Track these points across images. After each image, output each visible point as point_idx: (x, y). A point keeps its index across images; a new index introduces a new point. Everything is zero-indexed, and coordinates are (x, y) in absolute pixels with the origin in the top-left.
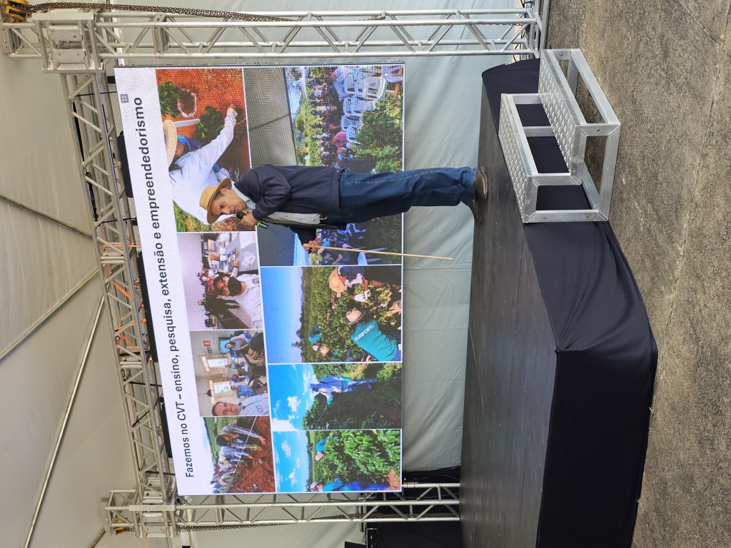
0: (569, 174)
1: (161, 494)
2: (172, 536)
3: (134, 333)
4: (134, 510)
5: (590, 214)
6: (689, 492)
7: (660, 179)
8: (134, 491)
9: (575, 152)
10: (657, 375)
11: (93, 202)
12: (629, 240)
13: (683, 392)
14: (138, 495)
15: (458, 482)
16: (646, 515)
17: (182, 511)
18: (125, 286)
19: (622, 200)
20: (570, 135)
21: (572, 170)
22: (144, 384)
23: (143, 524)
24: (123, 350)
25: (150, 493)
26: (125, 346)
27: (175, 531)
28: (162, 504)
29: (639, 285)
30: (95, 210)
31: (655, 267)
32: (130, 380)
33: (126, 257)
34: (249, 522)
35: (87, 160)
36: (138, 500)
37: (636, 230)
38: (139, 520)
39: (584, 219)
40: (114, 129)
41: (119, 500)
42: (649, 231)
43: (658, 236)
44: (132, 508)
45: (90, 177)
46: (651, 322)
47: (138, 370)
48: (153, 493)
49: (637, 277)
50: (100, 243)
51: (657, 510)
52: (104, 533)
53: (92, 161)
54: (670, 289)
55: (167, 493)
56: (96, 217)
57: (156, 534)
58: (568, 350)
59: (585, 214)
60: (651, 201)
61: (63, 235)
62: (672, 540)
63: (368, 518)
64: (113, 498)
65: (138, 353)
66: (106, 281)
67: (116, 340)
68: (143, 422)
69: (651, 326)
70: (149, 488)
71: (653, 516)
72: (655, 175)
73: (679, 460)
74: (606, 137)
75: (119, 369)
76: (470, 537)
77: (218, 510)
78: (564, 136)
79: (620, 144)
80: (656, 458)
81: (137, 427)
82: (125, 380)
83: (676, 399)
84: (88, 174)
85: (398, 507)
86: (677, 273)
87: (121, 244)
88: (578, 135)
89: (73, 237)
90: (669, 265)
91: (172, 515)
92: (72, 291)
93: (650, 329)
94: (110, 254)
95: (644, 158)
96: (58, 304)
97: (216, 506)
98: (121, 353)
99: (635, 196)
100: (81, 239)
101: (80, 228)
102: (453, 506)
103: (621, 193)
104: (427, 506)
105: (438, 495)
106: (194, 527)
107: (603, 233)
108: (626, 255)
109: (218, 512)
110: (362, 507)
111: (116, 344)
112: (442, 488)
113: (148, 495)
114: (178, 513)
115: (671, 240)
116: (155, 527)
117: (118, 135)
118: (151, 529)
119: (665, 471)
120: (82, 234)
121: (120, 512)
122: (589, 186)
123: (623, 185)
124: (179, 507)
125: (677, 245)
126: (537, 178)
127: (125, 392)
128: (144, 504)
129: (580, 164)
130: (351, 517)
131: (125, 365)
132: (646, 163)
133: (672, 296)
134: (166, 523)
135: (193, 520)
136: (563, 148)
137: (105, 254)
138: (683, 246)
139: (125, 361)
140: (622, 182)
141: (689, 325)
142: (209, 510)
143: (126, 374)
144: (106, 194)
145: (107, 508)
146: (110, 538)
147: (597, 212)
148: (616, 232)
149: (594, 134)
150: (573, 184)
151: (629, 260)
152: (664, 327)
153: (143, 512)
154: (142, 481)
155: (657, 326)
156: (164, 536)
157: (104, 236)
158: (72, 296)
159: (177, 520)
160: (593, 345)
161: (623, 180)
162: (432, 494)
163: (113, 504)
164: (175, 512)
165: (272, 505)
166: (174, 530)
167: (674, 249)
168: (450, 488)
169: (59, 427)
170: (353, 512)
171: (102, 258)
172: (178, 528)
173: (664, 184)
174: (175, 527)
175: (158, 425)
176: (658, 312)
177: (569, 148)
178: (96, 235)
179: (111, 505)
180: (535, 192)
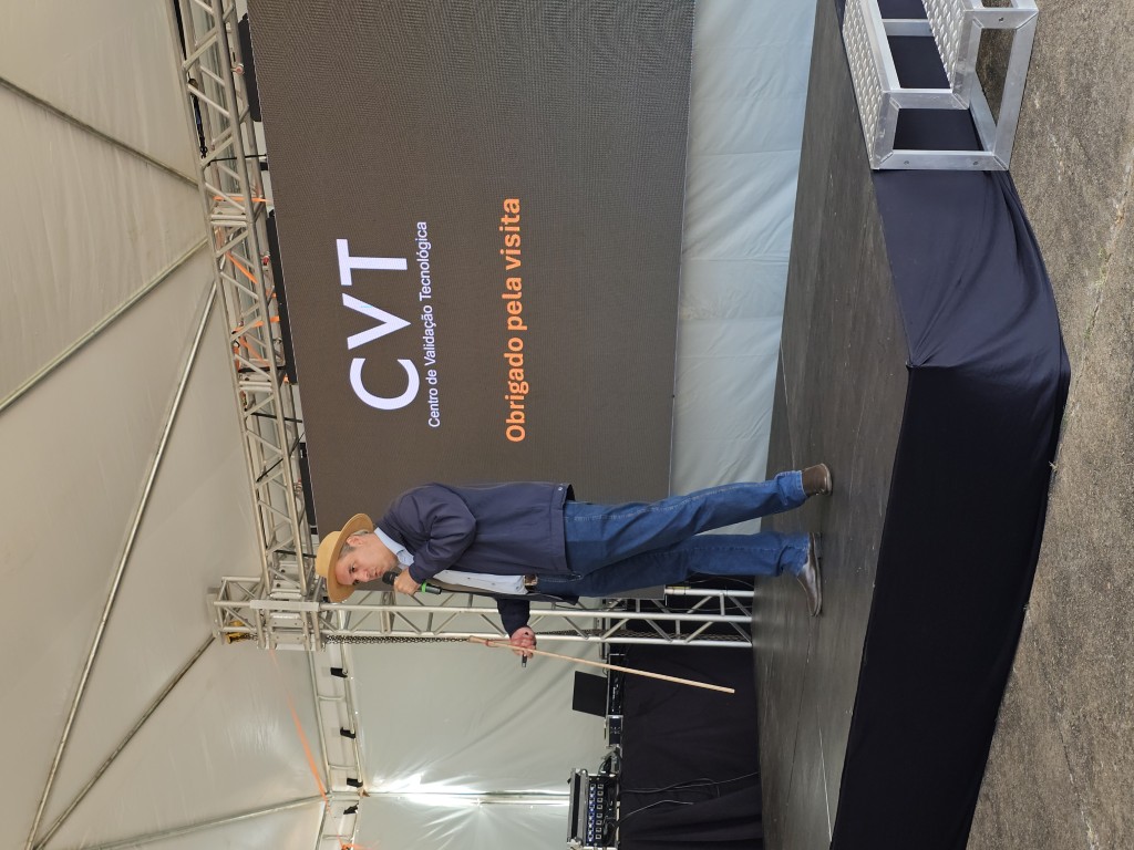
0: (950, 91)
1: (298, 585)
2: (314, 649)
3: (262, 339)
4: (257, 607)
5: (980, 158)
6: (1102, 589)
7: (1094, 94)
8: (258, 579)
9: (962, 56)
10: (1067, 411)
11: (200, 127)
12: (1038, 199)
13: (1105, 436)
14: (264, 586)
15: (752, 590)
16: (1034, 629)
17: (330, 614)
18: (248, 263)
19: (1032, 135)
20: (956, 27)
21: (955, 84)
22: (275, 417)
23: (271, 629)
24: (244, 362)
25: (282, 583)
26: (248, 357)
27: (319, 643)
28: (299, 600)
29: (1050, 270)
30: (202, 139)
31: (1076, 240)
32: (254, 410)
33: (249, 217)
34: (430, 634)
35: (191, 58)
36: (264, 593)
37: (1051, 182)
38: (264, 624)
39: (970, 166)
40: (234, 9)
41: (234, 592)
42: (1071, 181)
43: (1084, 189)
44: (254, 604)
45: (196, 86)
46: (1064, 328)
47: (267, 395)
48: (286, 583)
49: (1047, 257)
50: (210, 195)
51: (1052, 620)
52: (211, 640)
53: (197, 61)
54: (1096, 273)
55: (308, 584)
56: (204, 151)
57: (291, 645)
58: (928, 365)
59: (972, 157)
60: (1078, 134)
61: (154, 179)
62: (1071, 664)
63: (611, 636)
64: (226, 589)
65: (267, 369)
66: (219, 253)
67: (233, 347)
68: (274, 475)
69: (1063, 333)
70: (280, 575)
71: (1045, 629)
72: (1087, 88)
73: (1090, 541)
74: (1013, 32)
75: (238, 392)
76: (764, 671)
77: (384, 612)
78: (946, 30)
79: (1035, 43)
80: (1055, 540)
81: (264, 482)
82: (246, 410)
83: (1093, 447)
84: (191, 81)
85: (657, 622)
86: (1110, 246)
87: (243, 196)
88: (967, 27)
89: (171, 183)
90: (1098, 233)
91: (315, 617)
92: (166, 269)
93: (1061, 338)
94: (224, 210)
95: (1071, 62)
96: (145, 287)
97: (382, 608)
98: (240, 367)
99: (1053, 127)
100: (181, 187)
101: (181, 170)
102: (742, 625)
103: (1032, 123)
104: (702, 623)
105: (719, 607)
106: (348, 638)
107: (998, 188)
108: (1032, 223)
109: (385, 617)
110: (604, 619)
111: (234, 353)
112: (726, 598)
113: (278, 586)
114: (324, 615)
115: (1104, 193)
116: (289, 635)
117: (240, 19)
118: (283, 636)
119: (1068, 560)
120: (183, 179)
121: (237, 610)
122: (981, 115)
123: (1035, 111)
124: (325, 606)
125: (1114, 201)
126: (898, 95)
127: (246, 429)
128: (272, 599)
129: (969, 74)
130: (586, 633)
131: (247, 387)
132: (1074, 71)
133: (1098, 284)
134: (306, 630)
135: (346, 627)
136: (944, 49)
137: (217, 210)
138: (1123, 202)
139: (247, 379)
140: (1034, 106)
141: (1122, 328)
142: (370, 613)
143: (248, 401)
144: (222, 115)
145: (216, 603)
146: (221, 648)
147: (990, 156)
148: (1019, 187)
149: (995, 25)
150: (955, 107)
151: (1036, 231)
152: (1082, 334)
153: (271, 611)
154: (270, 565)
155: (1073, 333)
156: (302, 648)
157: (216, 182)
158: (167, 276)
159: (322, 626)
160: (968, 359)
161: (1036, 101)
162: (712, 606)
163: (227, 597)
164: (319, 613)
165: (467, 610)
166: (317, 640)
167: (1109, 206)
168: (739, 599)
169: (146, 475)
170: (590, 626)
171: (213, 216)
172: (324, 638)
173: (1100, 103)
174: (318, 636)
175: (296, 481)
176: (1076, 311)
177: (952, 48)
178: (204, 180)
179: (223, 599)
180: (893, 119)
